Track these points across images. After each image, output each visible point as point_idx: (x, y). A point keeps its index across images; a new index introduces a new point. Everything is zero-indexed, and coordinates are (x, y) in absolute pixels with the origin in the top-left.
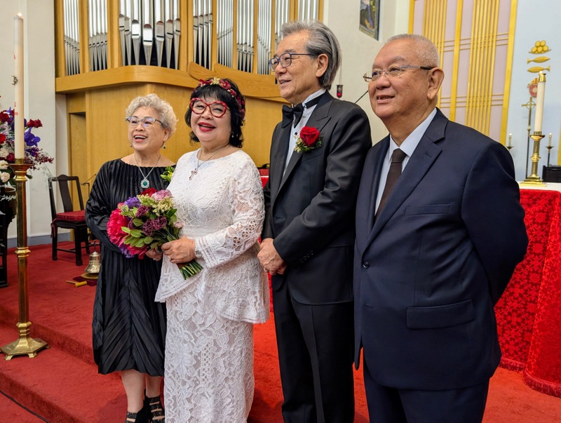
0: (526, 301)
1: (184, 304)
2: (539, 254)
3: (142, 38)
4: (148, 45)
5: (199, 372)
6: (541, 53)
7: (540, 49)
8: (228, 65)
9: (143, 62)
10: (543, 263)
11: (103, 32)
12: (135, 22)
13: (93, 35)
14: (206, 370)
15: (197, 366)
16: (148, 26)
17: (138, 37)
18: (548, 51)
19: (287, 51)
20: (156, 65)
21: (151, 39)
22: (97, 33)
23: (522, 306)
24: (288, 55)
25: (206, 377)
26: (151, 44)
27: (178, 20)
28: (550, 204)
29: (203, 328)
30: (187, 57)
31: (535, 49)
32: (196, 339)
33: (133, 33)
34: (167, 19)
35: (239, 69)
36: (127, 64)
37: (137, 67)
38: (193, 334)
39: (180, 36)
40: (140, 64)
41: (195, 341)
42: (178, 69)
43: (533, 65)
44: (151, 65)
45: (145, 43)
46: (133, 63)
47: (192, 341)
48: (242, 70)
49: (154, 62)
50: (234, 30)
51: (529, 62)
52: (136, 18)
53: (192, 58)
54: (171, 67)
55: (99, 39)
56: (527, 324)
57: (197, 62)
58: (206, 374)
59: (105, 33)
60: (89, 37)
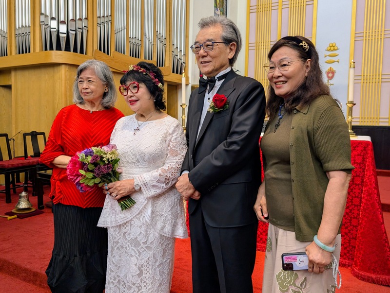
0: (351, 218)
1: (132, 226)
2: (359, 185)
3: (58, 31)
4: (63, 36)
5: (141, 280)
6: (333, 51)
7: (332, 48)
8: (122, 52)
9: (59, 48)
10: (362, 190)
11: (27, 25)
12: (53, 19)
13: (19, 27)
14: (147, 278)
15: (140, 275)
16: (63, 22)
17: (55, 30)
18: (337, 49)
19: (209, 40)
20: (70, 51)
21: (65, 32)
22: (23, 26)
23: (348, 221)
24: (210, 43)
25: (147, 284)
26: (65, 35)
27: (86, 19)
28: (365, 150)
29: (146, 246)
30: (92, 45)
31: (329, 49)
32: (140, 253)
33: (51, 27)
34: (78, 17)
35: (130, 56)
36: (46, 49)
37: (55, 53)
38: (138, 250)
39: (88, 31)
40: (57, 50)
41: (139, 256)
42: (86, 54)
43: (329, 59)
44: (65, 51)
45: (60, 35)
46: (51, 49)
47: (137, 255)
48: (133, 56)
49: (67, 49)
50: (127, 27)
51: (326, 56)
52: (54, 16)
53: (96, 47)
54: (80, 53)
55: (23, 31)
56: (352, 234)
57: (100, 49)
58: (147, 281)
59: (29, 26)
60: (15, 29)
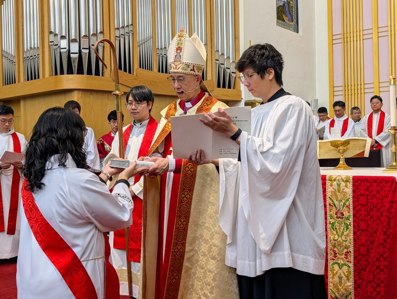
3: (69, 50)
4: (75, 56)
9: (70, 71)
11: (36, 47)
12: (63, 37)
13: (27, 49)
16: (74, 40)
17: (65, 50)
21: (77, 51)
22: (31, 48)
30: (110, 64)
33: (61, 47)
34: (92, 33)
40: (68, 73)
42: (102, 75)
45: (72, 55)
46: (62, 72)
52: (64, 34)
55: (32, 53)
59: (38, 47)
60: (24, 51)
